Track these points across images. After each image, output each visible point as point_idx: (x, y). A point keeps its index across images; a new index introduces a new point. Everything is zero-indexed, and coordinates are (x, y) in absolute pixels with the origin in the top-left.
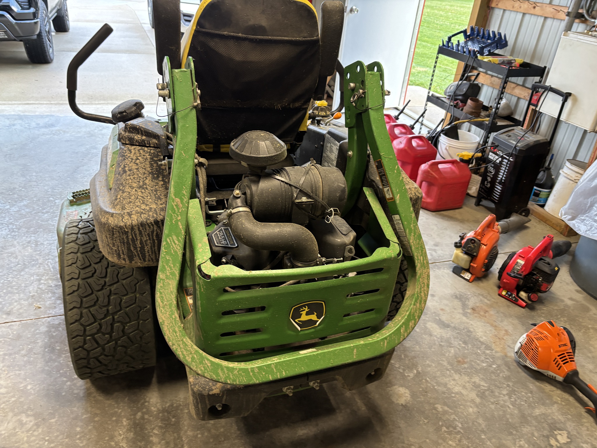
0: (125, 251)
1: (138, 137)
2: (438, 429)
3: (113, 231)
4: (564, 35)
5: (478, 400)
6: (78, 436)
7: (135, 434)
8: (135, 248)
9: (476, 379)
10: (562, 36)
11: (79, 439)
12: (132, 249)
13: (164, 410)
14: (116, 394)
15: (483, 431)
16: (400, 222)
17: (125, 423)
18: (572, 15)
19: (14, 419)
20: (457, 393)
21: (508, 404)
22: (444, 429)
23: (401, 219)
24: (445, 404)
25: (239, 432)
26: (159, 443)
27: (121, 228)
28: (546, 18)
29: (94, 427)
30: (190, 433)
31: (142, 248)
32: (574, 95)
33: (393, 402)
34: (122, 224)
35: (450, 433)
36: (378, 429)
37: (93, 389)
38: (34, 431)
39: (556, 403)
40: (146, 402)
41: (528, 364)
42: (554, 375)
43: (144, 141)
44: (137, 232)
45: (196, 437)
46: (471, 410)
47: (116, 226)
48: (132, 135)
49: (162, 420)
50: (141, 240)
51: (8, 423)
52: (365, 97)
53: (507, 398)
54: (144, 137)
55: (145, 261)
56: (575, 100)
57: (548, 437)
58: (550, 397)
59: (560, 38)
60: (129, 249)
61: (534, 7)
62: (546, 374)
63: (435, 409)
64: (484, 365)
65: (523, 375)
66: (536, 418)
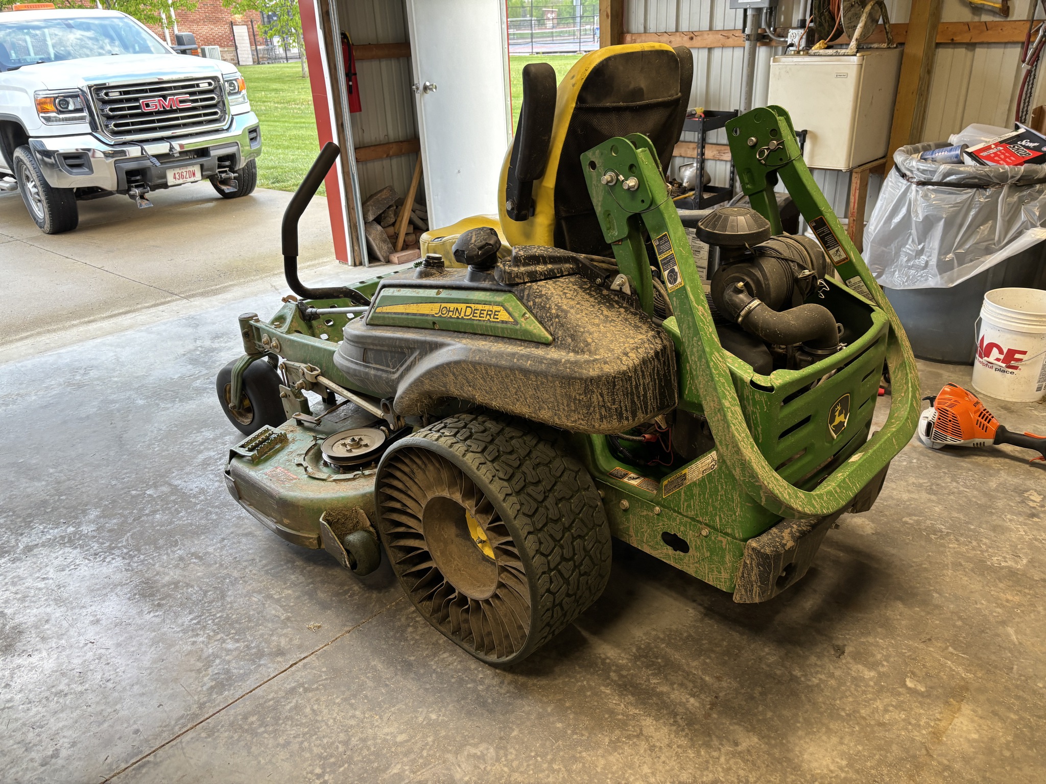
0: (629, 405)
1: (540, 268)
2: (929, 540)
3: (614, 382)
4: (774, 62)
5: (933, 497)
6: (569, 732)
7: (633, 695)
8: (639, 397)
9: (912, 480)
10: (771, 63)
11: (574, 733)
12: (636, 400)
13: (636, 658)
14: (557, 669)
15: (967, 523)
16: (862, 284)
17: (608, 692)
18: (752, 38)
19: (462, 758)
20: (909, 500)
21: (962, 489)
22: (933, 537)
23: (863, 280)
24: (910, 515)
25: (745, 637)
26: (673, 689)
27: (624, 373)
28: (710, 49)
29: (575, 713)
30: (695, 664)
31: (645, 395)
32: (811, 132)
33: (862, 536)
34: (625, 368)
35: (942, 537)
36: (876, 566)
37: (521, 679)
38: (506, 755)
39: (999, 470)
40: (605, 659)
41: (950, 441)
42: (982, 440)
43: (552, 270)
44: (640, 374)
45: (705, 663)
46: (937, 509)
47: (619, 373)
48: (531, 268)
49: (647, 667)
50: (644, 385)
51: (459, 766)
52: (784, 149)
53: (955, 484)
54: (550, 266)
55: (647, 413)
56: (815, 137)
57: (1023, 502)
58: (989, 467)
59: (769, 66)
60: (633, 402)
61: (692, 39)
62: (972, 445)
63: (906, 523)
64: (905, 463)
65: (947, 458)
66: (996, 490)
